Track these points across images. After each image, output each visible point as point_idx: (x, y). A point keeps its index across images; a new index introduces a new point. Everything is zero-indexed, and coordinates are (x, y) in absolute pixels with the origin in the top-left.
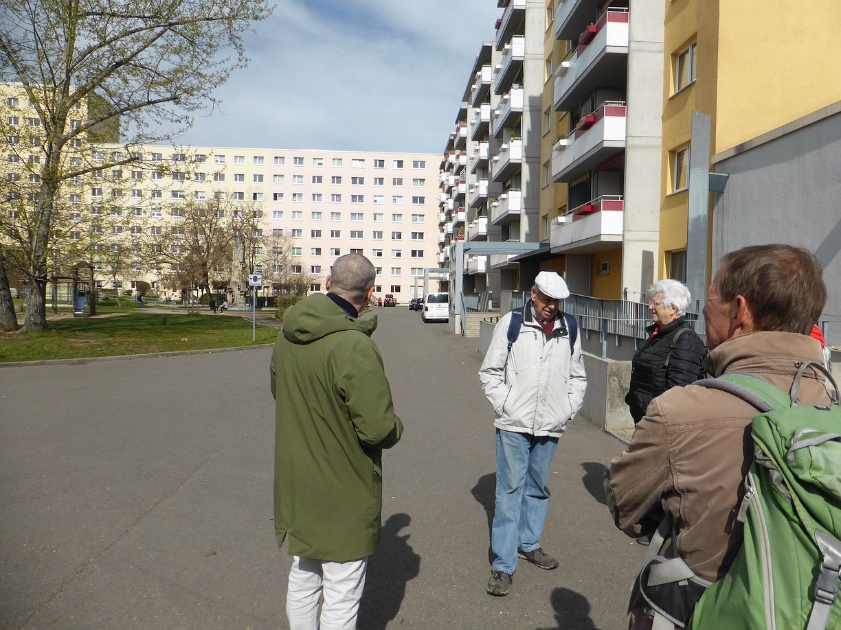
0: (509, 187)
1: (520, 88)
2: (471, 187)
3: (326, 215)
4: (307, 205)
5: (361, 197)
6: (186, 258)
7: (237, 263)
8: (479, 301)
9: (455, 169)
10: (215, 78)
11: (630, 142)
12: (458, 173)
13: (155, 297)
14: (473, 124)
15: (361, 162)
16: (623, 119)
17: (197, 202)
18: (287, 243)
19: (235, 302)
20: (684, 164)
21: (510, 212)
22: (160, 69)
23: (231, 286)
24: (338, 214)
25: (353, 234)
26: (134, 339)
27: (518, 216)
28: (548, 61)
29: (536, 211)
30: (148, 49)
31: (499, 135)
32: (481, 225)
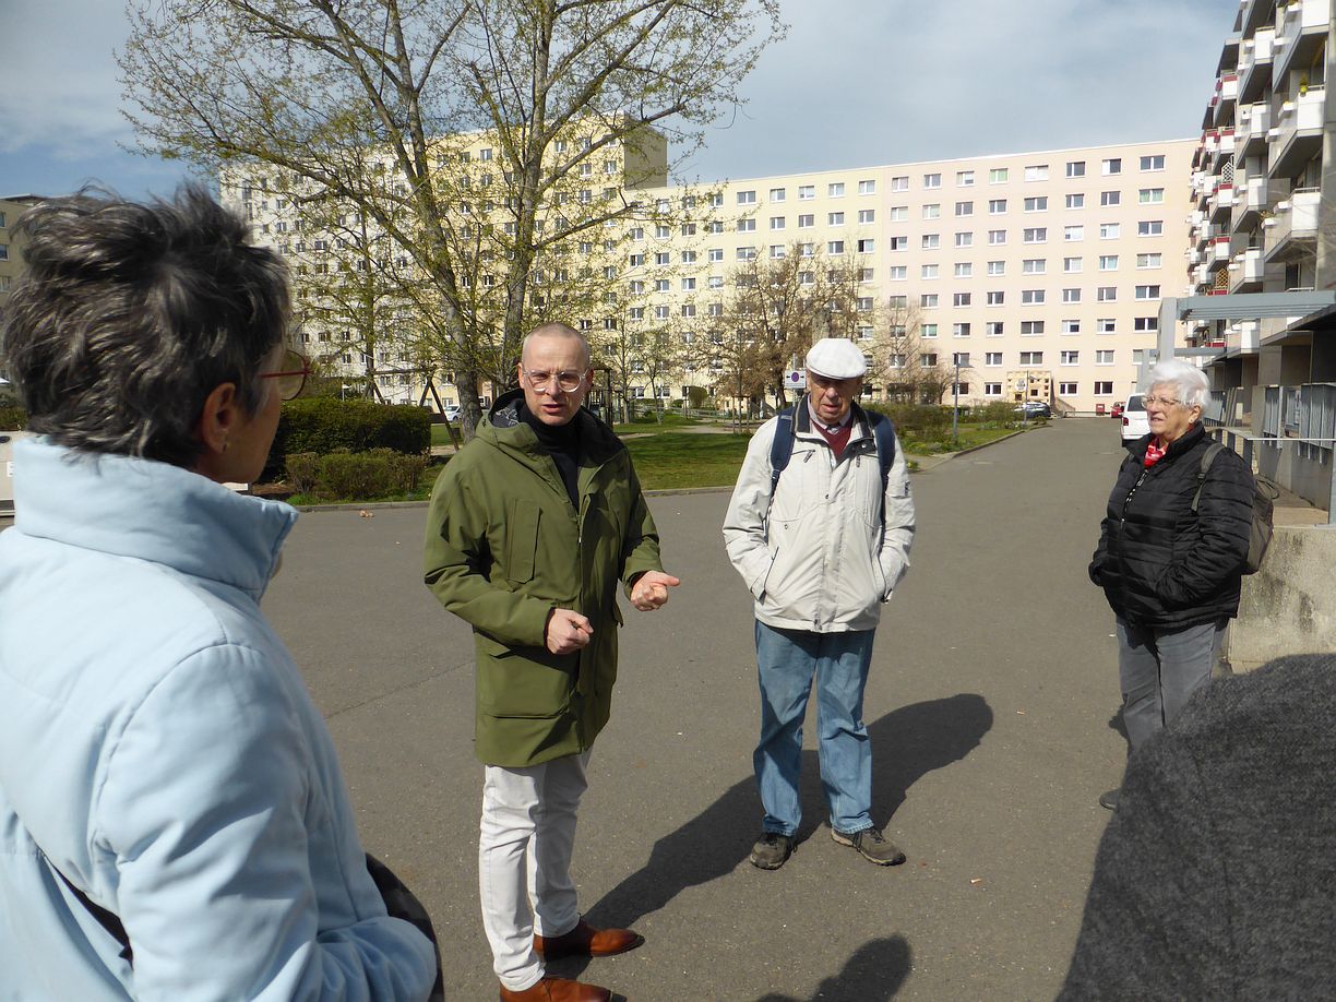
2: (1238, 193)
3: (979, 267)
4: (946, 253)
5: (1042, 232)
13: (714, 409)
15: (1041, 170)
18: (911, 317)
21: (1294, 235)
24: (1001, 263)
25: (1027, 296)
27: (1313, 241)
32: (1250, 265)
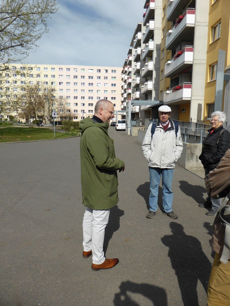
0: (148, 80)
1: (152, 41)
2: (133, 80)
3: (79, 91)
4: (72, 87)
5: (92, 84)
6: (27, 107)
7: (46, 109)
8: (137, 123)
9: (127, 73)
10: (36, 37)
11: (194, 62)
12: (128, 75)
13: (16, 121)
14: (134, 55)
15: (92, 70)
16: (192, 53)
17: (30, 85)
18: (65, 101)
19: (46, 123)
20: (214, 71)
21: (148, 89)
22: (15, 33)
23: (45, 117)
24: (84, 90)
25: (89, 98)
26: (10, 136)
27: (151, 91)
28: (163, 30)
29: (158, 89)
30: (10, 25)
31: (144, 60)
32: (137, 95)
